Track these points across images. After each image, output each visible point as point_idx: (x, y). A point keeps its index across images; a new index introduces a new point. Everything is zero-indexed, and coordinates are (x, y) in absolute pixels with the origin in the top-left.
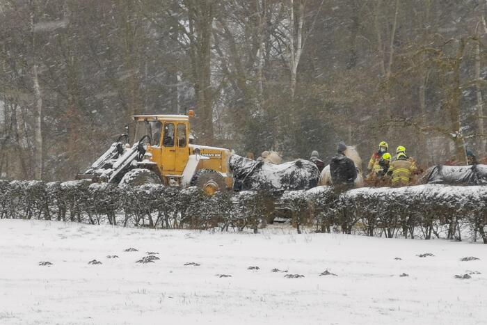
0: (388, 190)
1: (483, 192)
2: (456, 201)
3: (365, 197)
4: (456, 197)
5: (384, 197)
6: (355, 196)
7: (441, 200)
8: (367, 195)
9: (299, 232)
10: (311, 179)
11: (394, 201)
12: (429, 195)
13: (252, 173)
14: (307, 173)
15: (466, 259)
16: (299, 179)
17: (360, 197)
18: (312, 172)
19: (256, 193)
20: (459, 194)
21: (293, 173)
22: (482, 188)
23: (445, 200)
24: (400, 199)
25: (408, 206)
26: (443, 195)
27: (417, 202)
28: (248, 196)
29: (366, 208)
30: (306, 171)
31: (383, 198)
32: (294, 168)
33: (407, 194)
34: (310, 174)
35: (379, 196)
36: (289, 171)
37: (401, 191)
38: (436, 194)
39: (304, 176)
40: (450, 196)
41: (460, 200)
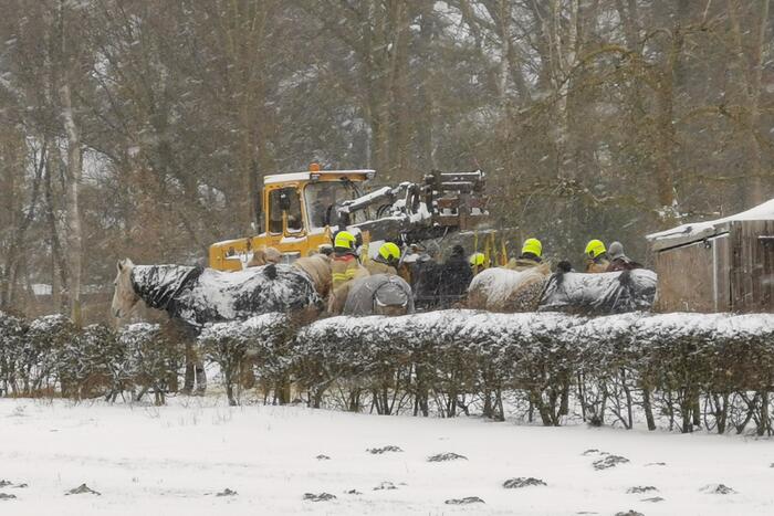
0: (378, 322)
1: (538, 325)
2: (493, 342)
3: (340, 335)
4: (493, 334)
5: (371, 335)
6: (323, 333)
7: (466, 340)
8: (342, 331)
9: (233, 404)
10: (292, 300)
11: (387, 343)
12: (446, 332)
13: (179, 292)
14: (286, 290)
15: (437, 458)
17: (330, 335)
18: (294, 287)
20: (497, 329)
21: (259, 289)
22: (538, 318)
23: (474, 340)
24: (399, 339)
25: (410, 352)
26: (471, 330)
27: (428, 345)
28: (144, 334)
29: (341, 356)
30: (283, 286)
31: (369, 337)
32: (259, 281)
33: (410, 329)
34: (291, 290)
35: (362, 333)
36: (251, 286)
37: (400, 322)
38: (459, 329)
39: (278, 295)
40: (481, 333)
41: (499, 341)
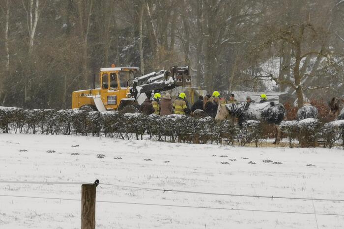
16: (272, 113)
19: (260, 122)
30: (276, 108)
32: (269, 106)
34: (279, 110)
39: (275, 111)
